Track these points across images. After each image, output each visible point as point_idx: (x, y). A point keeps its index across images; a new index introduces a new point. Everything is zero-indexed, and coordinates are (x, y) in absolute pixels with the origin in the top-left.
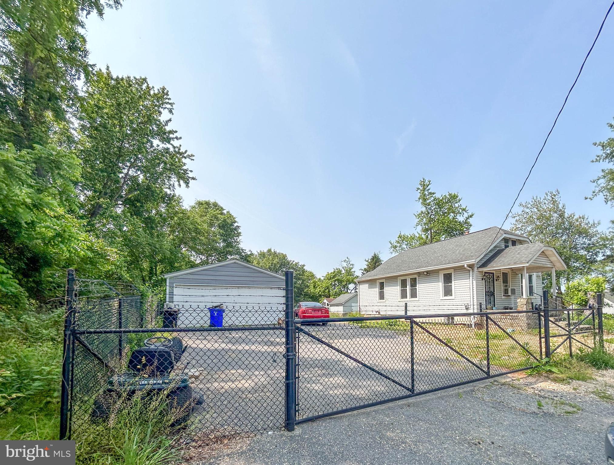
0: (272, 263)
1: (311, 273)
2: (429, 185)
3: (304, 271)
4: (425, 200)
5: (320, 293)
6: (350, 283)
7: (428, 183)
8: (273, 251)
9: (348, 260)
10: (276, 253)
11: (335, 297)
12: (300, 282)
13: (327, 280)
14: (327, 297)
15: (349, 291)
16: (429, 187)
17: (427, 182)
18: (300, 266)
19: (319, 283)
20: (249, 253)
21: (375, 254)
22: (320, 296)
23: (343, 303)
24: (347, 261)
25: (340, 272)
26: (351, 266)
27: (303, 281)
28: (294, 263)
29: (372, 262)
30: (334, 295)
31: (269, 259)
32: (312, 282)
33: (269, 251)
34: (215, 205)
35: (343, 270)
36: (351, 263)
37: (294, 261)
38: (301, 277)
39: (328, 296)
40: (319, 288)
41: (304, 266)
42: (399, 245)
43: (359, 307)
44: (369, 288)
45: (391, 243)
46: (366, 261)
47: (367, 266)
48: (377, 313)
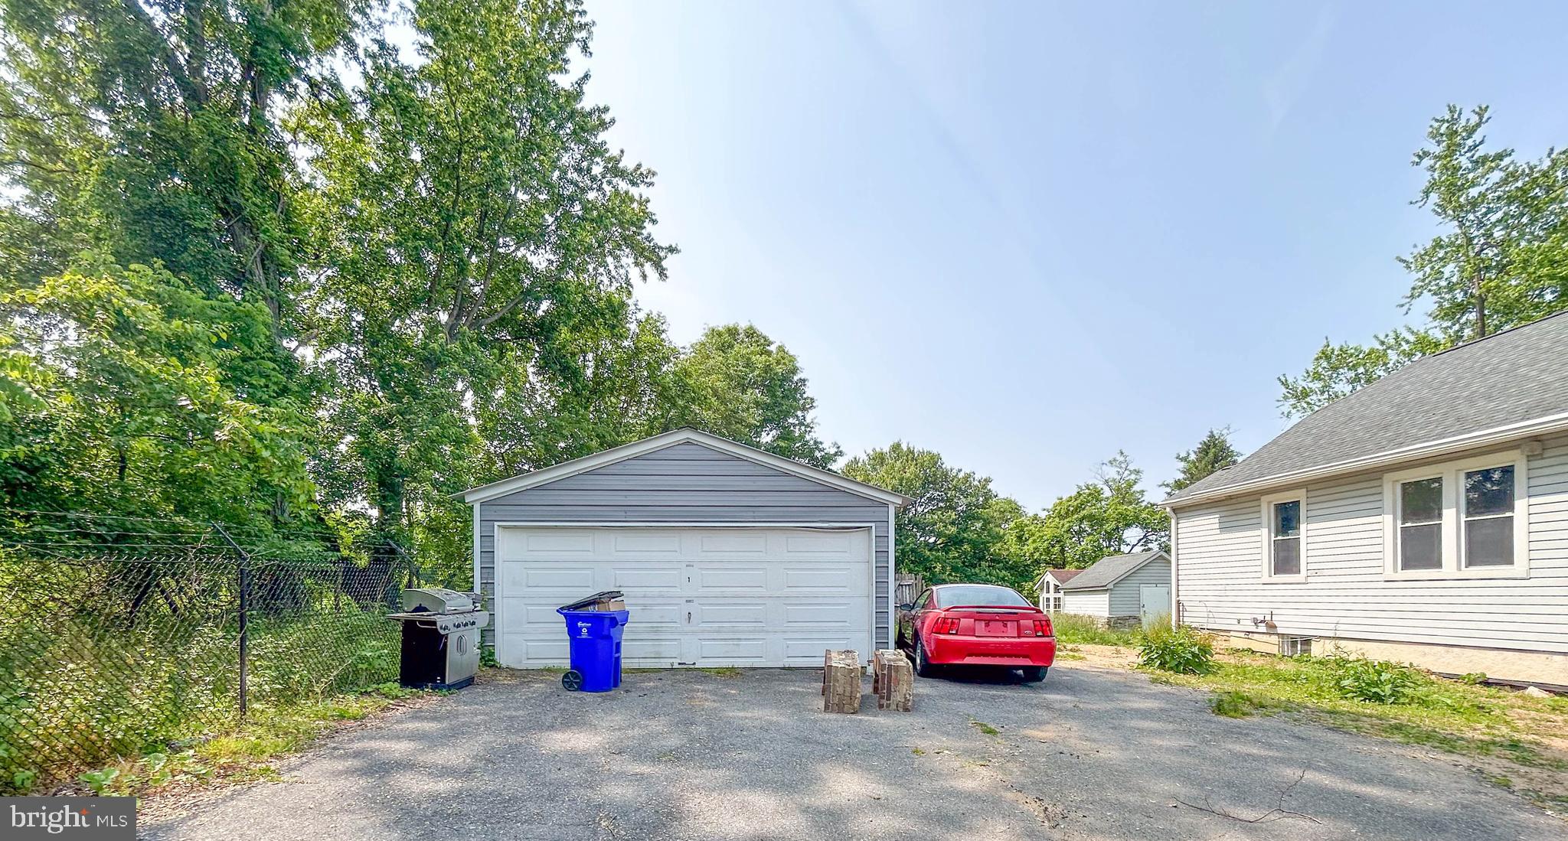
0: (901, 480)
1: (1010, 502)
2: (1478, 125)
3: (988, 495)
4: (1453, 189)
5: (1036, 555)
6: (1128, 525)
7: (1475, 119)
8: (904, 447)
9: (1122, 459)
10: (913, 453)
11: (1082, 565)
12: (979, 525)
13: (1057, 520)
14: (1055, 566)
15: (1125, 549)
16: (1477, 137)
17: (1469, 117)
18: (976, 483)
19: (1032, 527)
20: (833, 451)
21: (1212, 436)
22: (1037, 562)
23: (1110, 586)
24: (1120, 461)
25: (1095, 495)
26: (1133, 477)
27: (986, 522)
28: (961, 475)
29: (1199, 460)
30: (1078, 561)
31: (893, 468)
32: (1012, 525)
33: (896, 447)
34: (751, 333)
35: (1106, 489)
36: (1131, 467)
37: (960, 471)
38: (980, 511)
39: (1059, 565)
40: (1034, 541)
41: (988, 481)
42: (1318, 385)
43: (1178, 602)
44: (1223, 529)
45: (1285, 384)
46: (1182, 460)
47: (1184, 472)
48: (1262, 628)
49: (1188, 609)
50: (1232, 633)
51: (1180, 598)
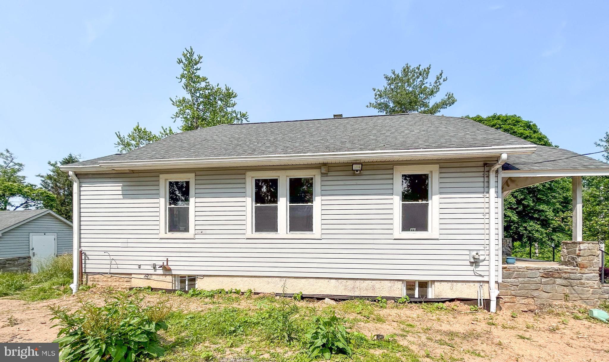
26: (17, 167)
36: (15, 161)
43: (81, 253)
44: (125, 196)
45: (119, 137)
46: (52, 165)
47: (54, 172)
48: (160, 272)
49: (90, 257)
50: (133, 276)
51: (83, 249)
